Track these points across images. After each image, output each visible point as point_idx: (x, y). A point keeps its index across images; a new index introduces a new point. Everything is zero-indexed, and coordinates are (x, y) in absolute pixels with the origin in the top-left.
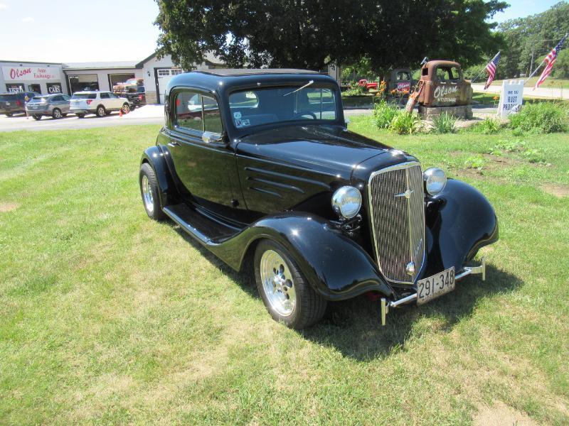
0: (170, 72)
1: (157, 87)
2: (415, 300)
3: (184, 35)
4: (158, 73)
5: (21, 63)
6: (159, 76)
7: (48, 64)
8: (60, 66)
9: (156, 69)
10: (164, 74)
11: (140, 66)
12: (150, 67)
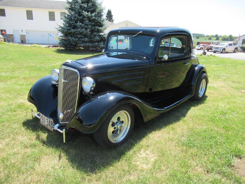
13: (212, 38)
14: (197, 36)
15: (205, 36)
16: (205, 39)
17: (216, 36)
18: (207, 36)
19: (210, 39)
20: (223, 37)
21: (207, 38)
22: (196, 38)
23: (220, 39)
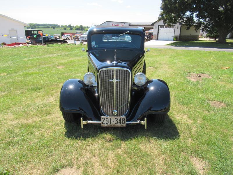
0: (164, 27)
1: (158, 33)
2: (100, 124)
3: (168, 12)
4: (160, 27)
5: (116, 22)
6: (159, 28)
7: (125, 23)
8: (129, 24)
9: (159, 26)
10: (162, 28)
11: (153, 24)
12: (157, 25)
13: (67, 28)
14: (53, 26)
15: (60, 26)
16: (61, 29)
17: (70, 26)
18: (62, 27)
19: (65, 29)
20: (76, 27)
21: (62, 28)
22: (52, 28)
23: (74, 28)
